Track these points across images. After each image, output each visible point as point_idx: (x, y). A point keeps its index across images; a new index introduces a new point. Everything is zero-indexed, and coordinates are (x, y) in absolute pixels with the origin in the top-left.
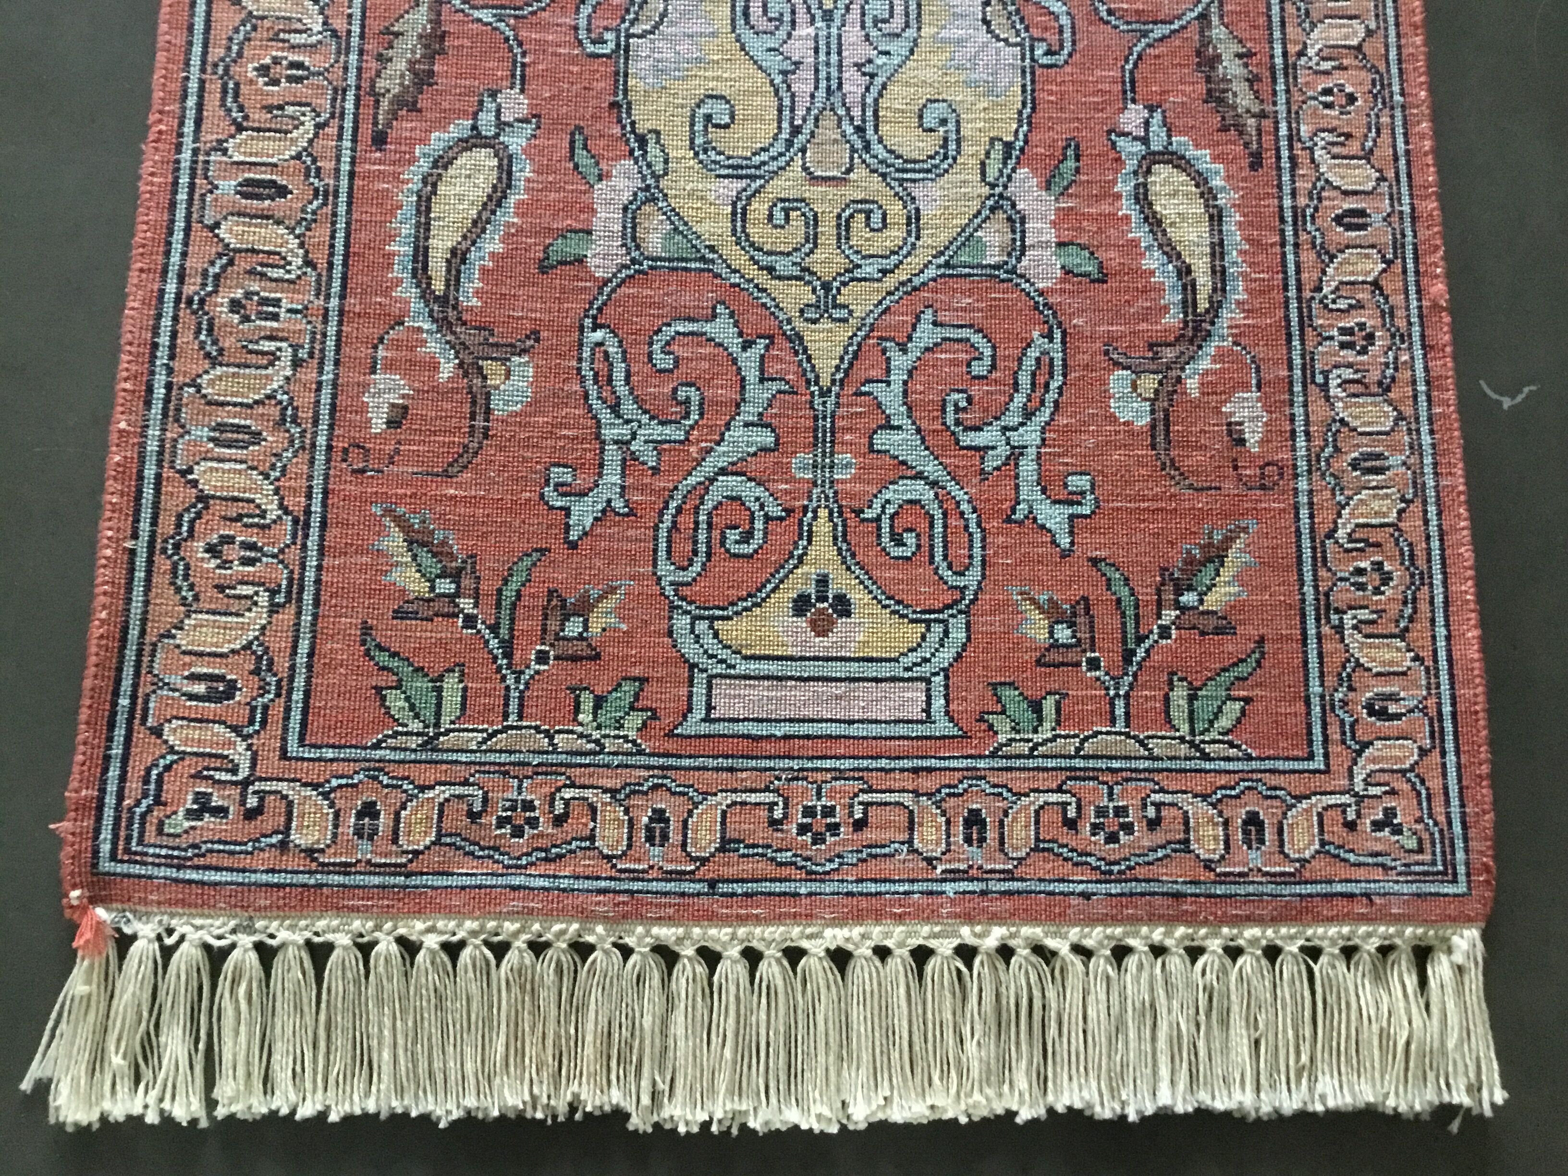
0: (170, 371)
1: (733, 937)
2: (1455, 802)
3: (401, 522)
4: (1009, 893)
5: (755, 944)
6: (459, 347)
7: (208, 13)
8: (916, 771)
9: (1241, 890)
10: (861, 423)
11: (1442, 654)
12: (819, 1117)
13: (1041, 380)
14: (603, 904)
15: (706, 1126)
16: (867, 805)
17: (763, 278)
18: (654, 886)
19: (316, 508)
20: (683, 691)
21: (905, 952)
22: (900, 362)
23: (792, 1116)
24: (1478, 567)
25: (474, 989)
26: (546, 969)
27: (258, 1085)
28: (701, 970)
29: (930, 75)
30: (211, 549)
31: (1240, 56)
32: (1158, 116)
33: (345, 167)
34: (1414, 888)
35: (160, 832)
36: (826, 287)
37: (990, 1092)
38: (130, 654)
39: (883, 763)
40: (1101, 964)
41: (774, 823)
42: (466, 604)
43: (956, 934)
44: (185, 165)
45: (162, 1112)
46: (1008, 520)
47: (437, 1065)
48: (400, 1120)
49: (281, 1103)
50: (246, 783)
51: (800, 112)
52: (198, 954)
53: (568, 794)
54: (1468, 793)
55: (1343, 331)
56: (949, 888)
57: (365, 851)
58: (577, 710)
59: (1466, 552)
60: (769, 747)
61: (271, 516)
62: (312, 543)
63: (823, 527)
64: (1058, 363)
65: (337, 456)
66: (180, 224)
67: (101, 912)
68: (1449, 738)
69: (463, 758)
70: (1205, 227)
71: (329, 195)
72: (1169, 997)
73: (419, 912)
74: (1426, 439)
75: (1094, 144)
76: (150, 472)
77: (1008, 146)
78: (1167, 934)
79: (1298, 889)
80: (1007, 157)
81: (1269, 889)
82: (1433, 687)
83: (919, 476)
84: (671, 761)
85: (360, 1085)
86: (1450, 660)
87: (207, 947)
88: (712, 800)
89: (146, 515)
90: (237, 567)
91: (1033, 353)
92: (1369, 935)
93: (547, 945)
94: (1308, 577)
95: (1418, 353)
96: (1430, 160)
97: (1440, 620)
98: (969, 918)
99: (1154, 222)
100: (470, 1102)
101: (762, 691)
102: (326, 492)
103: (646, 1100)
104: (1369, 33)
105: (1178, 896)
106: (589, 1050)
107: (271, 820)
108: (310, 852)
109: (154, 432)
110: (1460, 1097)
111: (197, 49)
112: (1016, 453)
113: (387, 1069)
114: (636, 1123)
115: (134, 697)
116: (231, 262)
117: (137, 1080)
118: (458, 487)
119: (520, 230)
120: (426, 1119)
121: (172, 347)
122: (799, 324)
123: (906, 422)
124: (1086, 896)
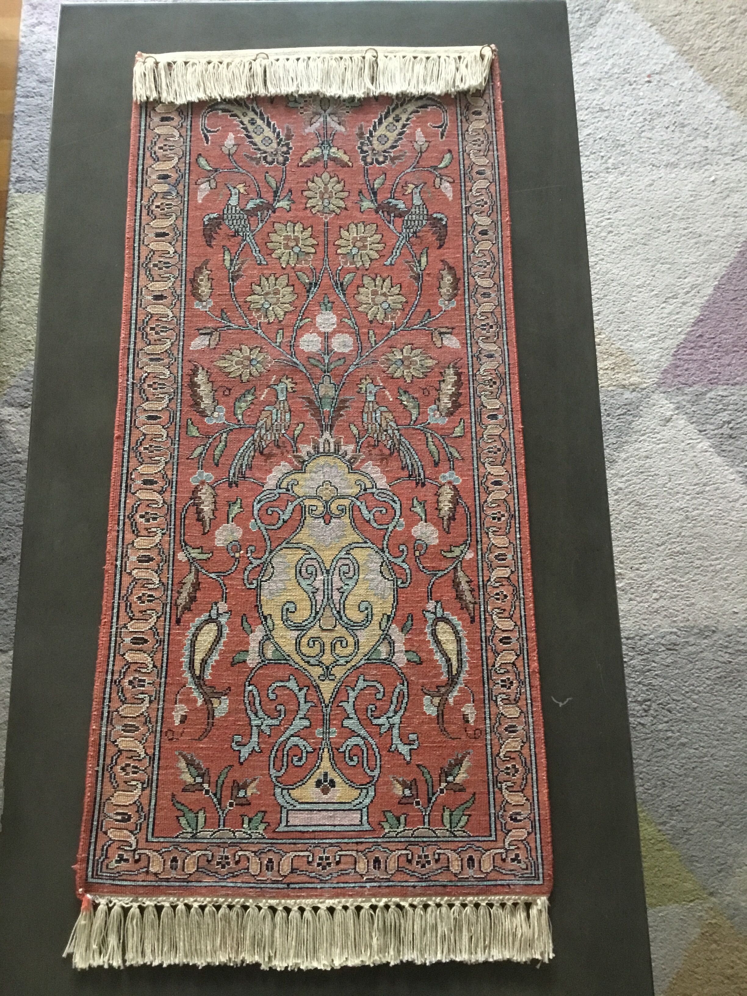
0: (109, 707)
1: (295, 903)
2: (539, 851)
3: (185, 757)
4: (388, 886)
5: (303, 905)
6: (204, 694)
7: (121, 578)
8: (357, 843)
9: (466, 884)
10: (338, 717)
11: (536, 799)
12: (324, 965)
13: (400, 700)
14: (252, 892)
15: (286, 968)
16: (340, 856)
17: (306, 666)
18: (269, 885)
19: (157, 753)
20: (279, 816)
21: (353, 908)
22: (352, 694)
23: (315, 964)
24: (548, 766)
25: (210, 921)
26: (233, 914)
27: (140, 955)
28: (285, 914)
29: (362, 592)
30: (123, 769)
31: (467, 582)
32: (439, 604)
33: (167, 632)
34: (524, 882)
35: (107, 868)
36: (327, 668)
37: (381, 956)
38: (97, 807)
39: (346, 840)
40: (419, 911)
41: (309, 863)
42: (206, 786)
43: (370, 901)
44: (114, 633)
45: (109, 964)
46: (389, 751)
47: (198, 947)
48: (186, 966)
49: (148, 960)
50: (135, 850)
51: (318, 607)
52: (120, 909)
53: (240, 853)
54: (544, 848)
55: (502, 681)
56: (368, 885)
57: (173, 874)
58: (243, 823)
59: (544, 760)
60: (307, 835)
61: (142, 756)
62: (155, 765)
63: (326, 755)
64: (406, 693)
65: (163, 734)
66: (112, 655)
67: (89, 896)
68: (538, 828)
69: (205, 841)
70: (455, 644)
71: (162, 642)
72: (442, 922)
73: (192, 895)
74: (531, 720)
75: (418, 615)
76: (103, 742)
77: (389, 617)
78: (441, 900)
79: (485, 883)
80: (388, 620)
81: (475, 883)
82: (532, 809)
83: (359, 735)
84: (274, 841)
85: (173, 953)
86: (538, 800)
87: (123, 907)
88: (288, 855)
89: (102, 758)
90: (131, 775)
91: (397, 690)
92: (509, 899)
93: (234, 906)
94: (490, 771)
95: (528, 688)
96: (533, 618)
97: (535, 786)
98: (374, 896)
99: (438, 642)
100: (209, 960)
101: (305, 815)
102: (160, 747)
103: (267, 959)
104: (512, 572)
105: (445, 886)
106: (248, 942)
107: (143, 863)
108: (156, 874)
109: (104, 729)
110: (538, 957)
111: (117, 592)
112: (392, 726)
113: (182, 949)
114: (263, 967)
115: (98, 821)
116: (129, 667)
117: (100, 953)
118: (204, 744)
119: (225, 651)
120: (195, 966)
121: (110, 698)
122: (318, 682)
123: (354, 716)
124: (414, 887)
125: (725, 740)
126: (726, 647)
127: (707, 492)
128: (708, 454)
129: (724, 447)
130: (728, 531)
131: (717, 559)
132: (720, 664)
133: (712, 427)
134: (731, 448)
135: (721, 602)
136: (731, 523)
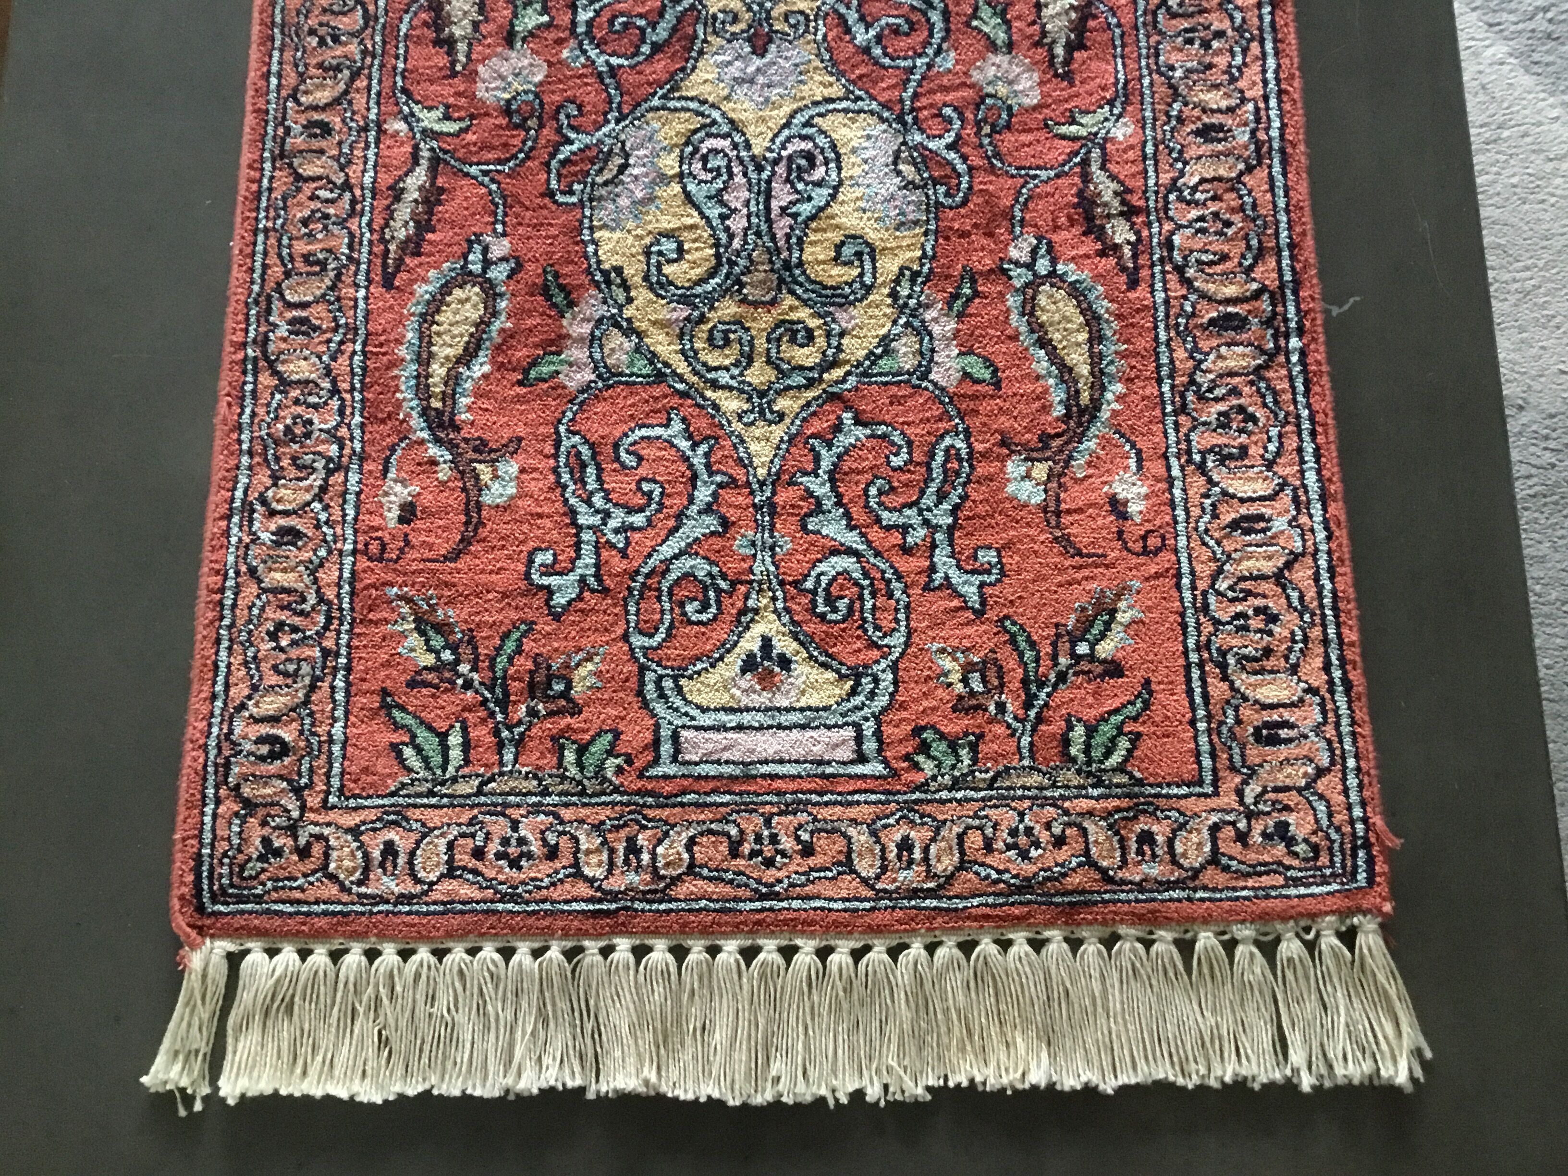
125: (1547, 616)
126: (1546, 438)
127: (1506, 140)
128: (1506, 68)
129: (1536, 57)
130: (1547, 216)
131: (1527, 268)
132: (1534, 471)
133: (1513, 18)
134: (1551, 59)
135: (1534, 351)
136: (1553, 200)
